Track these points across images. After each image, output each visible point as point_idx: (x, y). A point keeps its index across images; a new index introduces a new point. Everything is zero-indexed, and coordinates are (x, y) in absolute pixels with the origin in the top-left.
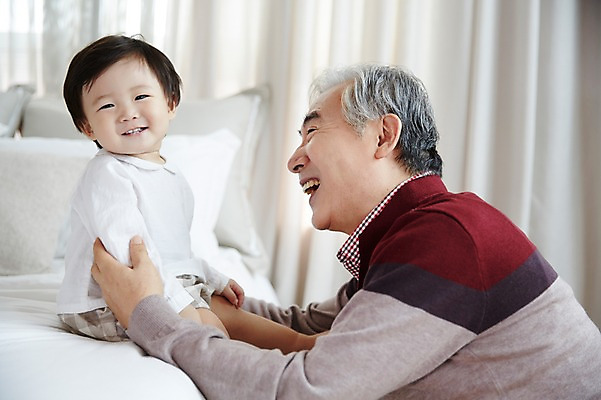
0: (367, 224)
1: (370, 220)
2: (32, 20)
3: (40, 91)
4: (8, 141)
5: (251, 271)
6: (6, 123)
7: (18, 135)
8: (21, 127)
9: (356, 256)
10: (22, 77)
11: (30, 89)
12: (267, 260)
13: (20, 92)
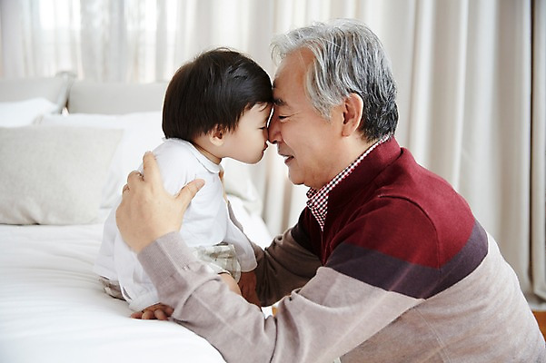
0: (337, 182)
1: (340, 180)
2: (71, 16)
3: (81, 77)
4: (58, 117)
5: (248, 212)
6: (55, 102)
7: (65, 111)
8: (67, 105)
9: (324, 208)
10: (66, 65)
11: (72, 75)
12: (260, 204)
13: (65, 77)
